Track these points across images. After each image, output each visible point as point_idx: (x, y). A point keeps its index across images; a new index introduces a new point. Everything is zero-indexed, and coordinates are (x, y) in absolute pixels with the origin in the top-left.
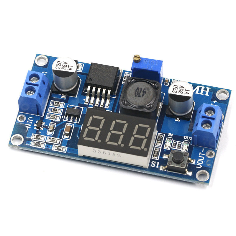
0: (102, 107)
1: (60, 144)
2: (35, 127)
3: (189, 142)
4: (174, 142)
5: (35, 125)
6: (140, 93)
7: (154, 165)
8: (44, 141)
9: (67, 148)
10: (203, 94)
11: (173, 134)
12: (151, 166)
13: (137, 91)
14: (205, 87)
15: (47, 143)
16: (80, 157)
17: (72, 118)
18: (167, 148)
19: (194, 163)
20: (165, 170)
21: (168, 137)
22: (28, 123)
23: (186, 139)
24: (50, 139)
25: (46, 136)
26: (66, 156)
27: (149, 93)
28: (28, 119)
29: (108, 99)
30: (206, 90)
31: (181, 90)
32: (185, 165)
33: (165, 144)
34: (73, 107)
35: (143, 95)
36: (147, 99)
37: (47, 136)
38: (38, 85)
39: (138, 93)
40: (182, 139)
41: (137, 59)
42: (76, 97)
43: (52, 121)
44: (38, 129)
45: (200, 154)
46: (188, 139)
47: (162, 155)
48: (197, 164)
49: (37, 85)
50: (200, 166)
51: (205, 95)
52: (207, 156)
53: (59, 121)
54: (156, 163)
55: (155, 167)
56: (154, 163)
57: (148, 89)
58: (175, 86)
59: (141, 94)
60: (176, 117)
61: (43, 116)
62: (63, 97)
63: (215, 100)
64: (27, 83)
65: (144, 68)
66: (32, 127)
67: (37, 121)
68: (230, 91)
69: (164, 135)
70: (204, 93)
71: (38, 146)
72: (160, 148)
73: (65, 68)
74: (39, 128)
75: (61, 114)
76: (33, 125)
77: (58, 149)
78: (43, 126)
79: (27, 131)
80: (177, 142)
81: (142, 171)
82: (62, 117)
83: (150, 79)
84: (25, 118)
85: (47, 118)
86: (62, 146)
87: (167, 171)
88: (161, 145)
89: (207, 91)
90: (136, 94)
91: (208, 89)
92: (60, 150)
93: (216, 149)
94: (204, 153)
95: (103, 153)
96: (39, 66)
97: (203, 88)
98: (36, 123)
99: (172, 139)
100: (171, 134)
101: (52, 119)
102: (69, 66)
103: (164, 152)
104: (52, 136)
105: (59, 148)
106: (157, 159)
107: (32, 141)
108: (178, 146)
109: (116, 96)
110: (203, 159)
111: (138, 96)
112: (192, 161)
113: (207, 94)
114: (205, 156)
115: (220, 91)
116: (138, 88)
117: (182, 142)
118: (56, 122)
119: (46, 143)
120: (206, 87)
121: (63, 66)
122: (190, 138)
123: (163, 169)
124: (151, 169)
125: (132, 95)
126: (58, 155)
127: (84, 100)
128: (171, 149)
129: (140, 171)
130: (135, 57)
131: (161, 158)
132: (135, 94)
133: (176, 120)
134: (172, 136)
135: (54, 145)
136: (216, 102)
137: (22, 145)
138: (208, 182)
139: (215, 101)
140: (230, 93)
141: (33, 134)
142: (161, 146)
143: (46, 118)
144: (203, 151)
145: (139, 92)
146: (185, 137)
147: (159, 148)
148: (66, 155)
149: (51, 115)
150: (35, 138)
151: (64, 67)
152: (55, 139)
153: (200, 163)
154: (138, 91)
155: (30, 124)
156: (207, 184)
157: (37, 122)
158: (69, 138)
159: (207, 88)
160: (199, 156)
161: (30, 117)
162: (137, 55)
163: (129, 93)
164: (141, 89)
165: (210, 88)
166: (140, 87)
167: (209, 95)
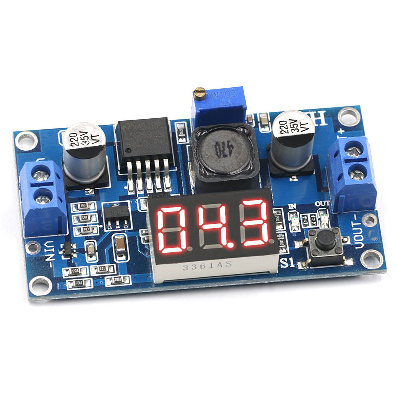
0: (160, 191)
1: (116, 273)
2: (62, 256)
3: (326, 210)
4: (303, 216)
5: (61, 253)
6: (224, 149)
7: (287, 265)
8: (88, 275)
9: (130, 275)
10: (318, 125)
11: (295, 205)
12: (282, 266)
13: (218, 147)
14: (315, 112)
15: (93, 277)
16: (157, 285)
17: (118, 223)
18: (294, 230)
19: (349, 243)
20: (308, 267)
21: (290, 211)
22: (48, 253)
23: (321, 207)
24: (95, 269)
25: (87, 267)
26: (133, 289)
27: (239, 146)
28: (45, 245)
29: (166, 175)
30: (320, 116)
31: (293, 127)
32: (341, 249)
33: (289, 224)
34: (113, 205)
36: (240, 157)
37: (89, 265)
38: (53, 182)
39: (221, 151)
40: (314, 209)
41: (201, 95)
42: (110, 187)
43: (87, 238)
44: (69, 258)
45: (353, 224)
46: (323, 206)
47: (291, 245)
48: (356, 243)
49: (51, 184)
50: (361, 245)
51: (321, 125)
52: (366, 224)
53: (99, 234)
54: (287, 259)
55: (289, 266)
56: (284, 260)
57: (234, 140)
58: (281, 123)
59: (227, 151)
61: (68, 233)
62: (90, 192)
63: (341, 129)
64: (33, 185)
65: (217, 107)
66: (57, 257)
67: (62, 246)
68: (358, 108)
69: (282, 209)
70: (318, 122)
71: (81, 286)
72: (284, 234)
73: (87, 143)
74: (71, 256)
75: (97, 222)
76: (56, 253)
77: (117, 282)
78: (74, 251)
79: (51, 267)
80: (307, 216)
81: (270, 279)
82: (101, 226)
83: (231, 123)
84: (38, 246)
85: (76, 234)
86: (122, 276)
87: (311, 268)
88: (283, 228)
89: (322, 118)
90: (219, 154)
91: (322, 113)
92: (120, 282)
93: (375, 210)
94: (359, 220)
95: (201, 266)
97: (312, 114)
98: (61, 250)
99: (298, 213)
100: (291, 205)
101: (85, 234)
102: (92, 137)
103: (292, 238)
104: (98, 263)
105: (118, 279)
107: (67, 281)
108: (312, 221)
109: (176, 168)
110: (361, 232)
111: (222, 156)
112: (345, 240)
113: (323, 124)
114: (362, 226)
115: (342, 112)
116: (217, 143)
117: (316, 214)
118: (94, 238)
119: (91, 279)
120: (317, 112)
121: (81, 139)
122: (326, 203)
123: (303, 266)
124: (282, 272)
125: (212, 157)
126: (119, 292)
127: (126, 187)
128: (302, 230)
129: (266, 280)
130: (196, 91)
131: (292, 248)
132: (217, 154)
133: (291, 179)
134: (295, 208)
135: (106, 277)
136: (344, 131)
137: (54, 291)
138: (384, 267)
139: (341, 131)
140: (359, 111)
141: (63, 269)
142: (285, 229)
143: (75, 236)
144: (356, 219)
145: (222, 149)
146: (318, 204)
147: (282, 234)
148: (135, 288)
149: (82, 228)
150: (70, 275)
151: (84, 141)
152: (105, 267)
153: (359, 239)
154: (220, 148)
155: (52, 253)
156: (384, 270)
157: (62, 247)
158: (127, 259)
159: (319, 112)
160: (353, 229)
161: (48, 242)
162: (199, 88)
163: (207, 155)
164: (223, 143)
165: (325, 112)
166: (221, 140)
167: (327, 125)
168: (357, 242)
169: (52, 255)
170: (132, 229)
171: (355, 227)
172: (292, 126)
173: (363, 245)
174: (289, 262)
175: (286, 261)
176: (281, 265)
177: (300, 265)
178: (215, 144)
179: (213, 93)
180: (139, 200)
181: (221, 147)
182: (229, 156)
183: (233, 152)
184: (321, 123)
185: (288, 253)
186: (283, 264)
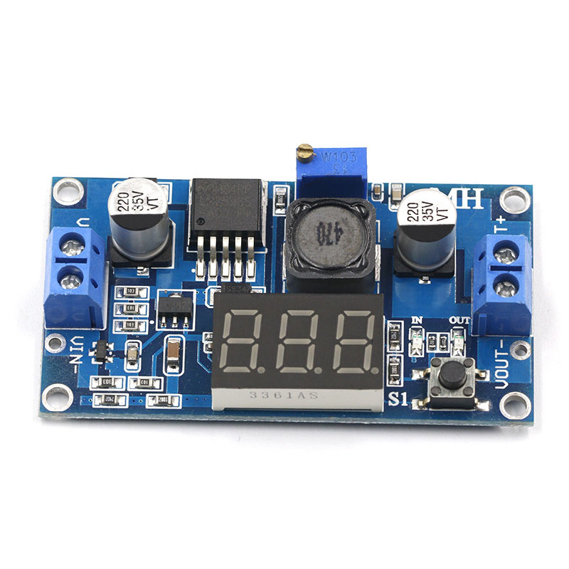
0: (240, 280)
1: (162, 390)
2: (93, 359)
3: (463, 330)
4: (430, 335)
5: (91, 354)
6: (329, 234)
7: (397, 402)
8: (124, 390)
9: (181, 396)
10: (469, 208)
11: (421, 317)
12: (390, 404)
13: (321, 230)
14: (469, 189)
15: (131, 393)
16: (218, 413)
17: (175, 320)
18: (416, 354)
19: (488, 379)
20: (426, 409)
21: (413, 327)
22: (74, 352)
23: (457, 324)
24: (135, 381)
25: (124, 377)
26: (183, 416)
27: (351, 231)
28: (72, 341)
29: (251, 259)
30: (474, 195)
32: (472, 389)
33: (410, 344)
34: (172, 293)
35: (338, 240)
36: (350, 247)
37: (127, 375)
38: (86, 259)
39: (325, 236)
40: (445, 326)
41: (306, 155)
42: (173, 267)
43: (130, 337)
44: (102, 363)
45: (497, 354)
46: (459, 323)
47: (408, 374)
48: (497, 381)
49: (84, 261)
50: (503, 384)
51: (474, 208)
52: (514, 355)
53: (147, 333)
54: (400, 394)
55: (400, 404)
56: (394, 395)
57: (345, 221)
58: (410, 206)
59: (333, 236)
60: (420, 274)
61: (105, 327)
62: (143, 272)
63: (501, 217)
64: (58, 260)
65: (327, 174)
66: (86, 358)
67: (94, 344)
68: (529, 189)
69: (403, 322)
70: (472, 203)
71: (112, 403)
72: (400, 358)
73: (140, 208)
74: (104, 360)
75: (148, 316)
76: (85, 353)
77: (161, 404)
78: (111, 353)
79: (75, 372)
80: (435, 335)
81: (372, 419)
82: (152, 322)
83: (344, 197)
84: (62, 340)
85: (116, 330)
86: (170, 395)
87: (430, 409)
88: (400, 350)
89: (478, 198)
90: (321, 239)
91: (478, 191)
92: (165, 404)
93: (531, 336)
94: (506, 349)
95: (275, 395)
96: (67, 207)
97: (465, 191)
98: (92, 350)
99: (423, 330)
100: (416, 317)
101: (128, 331)
102: (148, 200)
103: (410, 365)
104: (140, 374)
105: (163, 400)
106: (400, 384)
107: (94, 394)
108: (441, 344)
109: (266, 249)
110: (507, 366)
111: (325, 243)
112: (483, 375)
113: (478, 206)
114: (509, 358)
115: (506, 192)
116: (321, 224)
117: (448, 333)
118: (141, 338)
119: (127, 395)
120: (472, 189)
121: (133, 202)
122: (465, 320)
123: (419, 407)
124: (390, 411)
125: (312, 243)
126: (163, 417)
127: (193, 271)
128: (426, 354)
129: (365, 421)
130: (300, 149)
131: (408, 379)
132: (319, 240)
133: (421, 282)
134: (421, 323)
135: (148, 395)
136: (504, 220)
137: (75, 408)
138: (530, 419)
139: (501, 220)
140: (531, 193)
141: (91, 377)
142: (402, 351)
143: (114, 333)
144: (502, 347)
145: (327, 233)
146: (453, 320)
147: (398, 357)
148: (184, 414)
149: (124, 321)
150: (99, 387)
151: (137, 205)
152: (148, 380)
153: (501, 375)
154: (324, 231)
155: (79, 352)
156: (531, 423)
157: (94, 346)
158: (180, 372)
159: (474, 189)
160: (496, 361)
161: (76, 337)
162: (304, 145)
163: (304, 239)
164: (330, 225)
165: (483, 189)
166: (327, 221)
167: (483, 208)
168: (499, 379)
169: (79, 357)
170: (194, 330)
171: (499, 357)
172: (424, 212)
173: (507, 384)
174: (400, 398)
175: (397, 396)
176: (390, 401)
177: (416, 405)
178: (318, 225)
179: (324, 154)
180: (209, 290)
181: (326, 230)
182: (334, 243)
183: (341, 239)
184: (475, 206)
185: (402, 385)
186: (392, 401)
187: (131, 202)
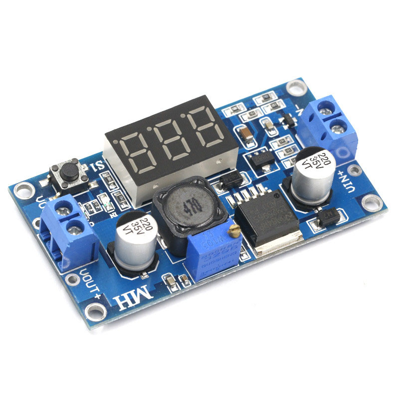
1: (240, 115)
4: (100, 209)
5: (294, 119)
6: (192, 207)
7: (97, 164)
8: (262, 107)
9: (227, 117)
10: (122, 295)
11: (112, 217)
12: (101, 162)
13: (199, 207)
14: (129, 307)
15: (256, 107)
21: (114, 210)
25: (266, 114)
27: (180, 213)
33: (109, 200)
34: (270, 171)
35: (185, 206)
36: (175, 204)
37: (265, 116)
40: (94, 219)
42: (280, 185)
43: (278, 137)
47: (100, 182)
48: (44, 200)
50: (39, 200)
51: (119, 296)
53: (270, 143)
54: (98, 169)
55: (94, 163)
56: (101, 167)
58: (151, 228)
59: (189, 206)
61: (296, 136)
63: (99, 298)
68: (91, 324)
69: (122, 211)
70: (122, 299)
75: (276, 152)
78: (283, 124)
79: (296, 105)
80: (97, 211)
82: (271, 150)
89: (120, 304)
91: (122, 308)
97: (131, 305)
99: (106, 211)
100: (115, 216)
103: (102, 188)
104: (259, 119)
106: (101, 175)
107: (277, 98)
111: (191, 200)
113: (117, 298)
116: (201, 211)
117: (90, 215)
118: (272, 139)
119: (257, 105)
121: (318, 161)
125: (199, 197)
128: (96, 198)
131: (98, 179)
132: (196, 201)
134: (110, 215)
135: (246, 110)
136: (95, 297)
139: (98, 296)
140: (89, 321)
141: (285, 107)
142: (111, 194)
143: (289, 135)
145: (194, 206)
146: (91, 224)
147: (112, 189)
148: (218, 108)
151: (315, 160)
152: (252, 118)
153: (43, 204)
154: (196, 207)
158: (236, 130)
159: (126, 308)
163: (205, 197)
164: (195, 212)
165: (120, 310)
166: (199, 214)
167: (113, 299)
168: (43, 202)
170: (244, 156)
172: (139, 227)
173: (37, 201)
174: (96, 167)
176: (102, 163)
177: (85, 167)
178: (203, 209)
180: (249, 181)
181: (195, 208)
182: (186, 203)
183: (183, 207)
184: (119, 298)
185: (100, 175)
186: (101, 164)
187: (320, 161)
